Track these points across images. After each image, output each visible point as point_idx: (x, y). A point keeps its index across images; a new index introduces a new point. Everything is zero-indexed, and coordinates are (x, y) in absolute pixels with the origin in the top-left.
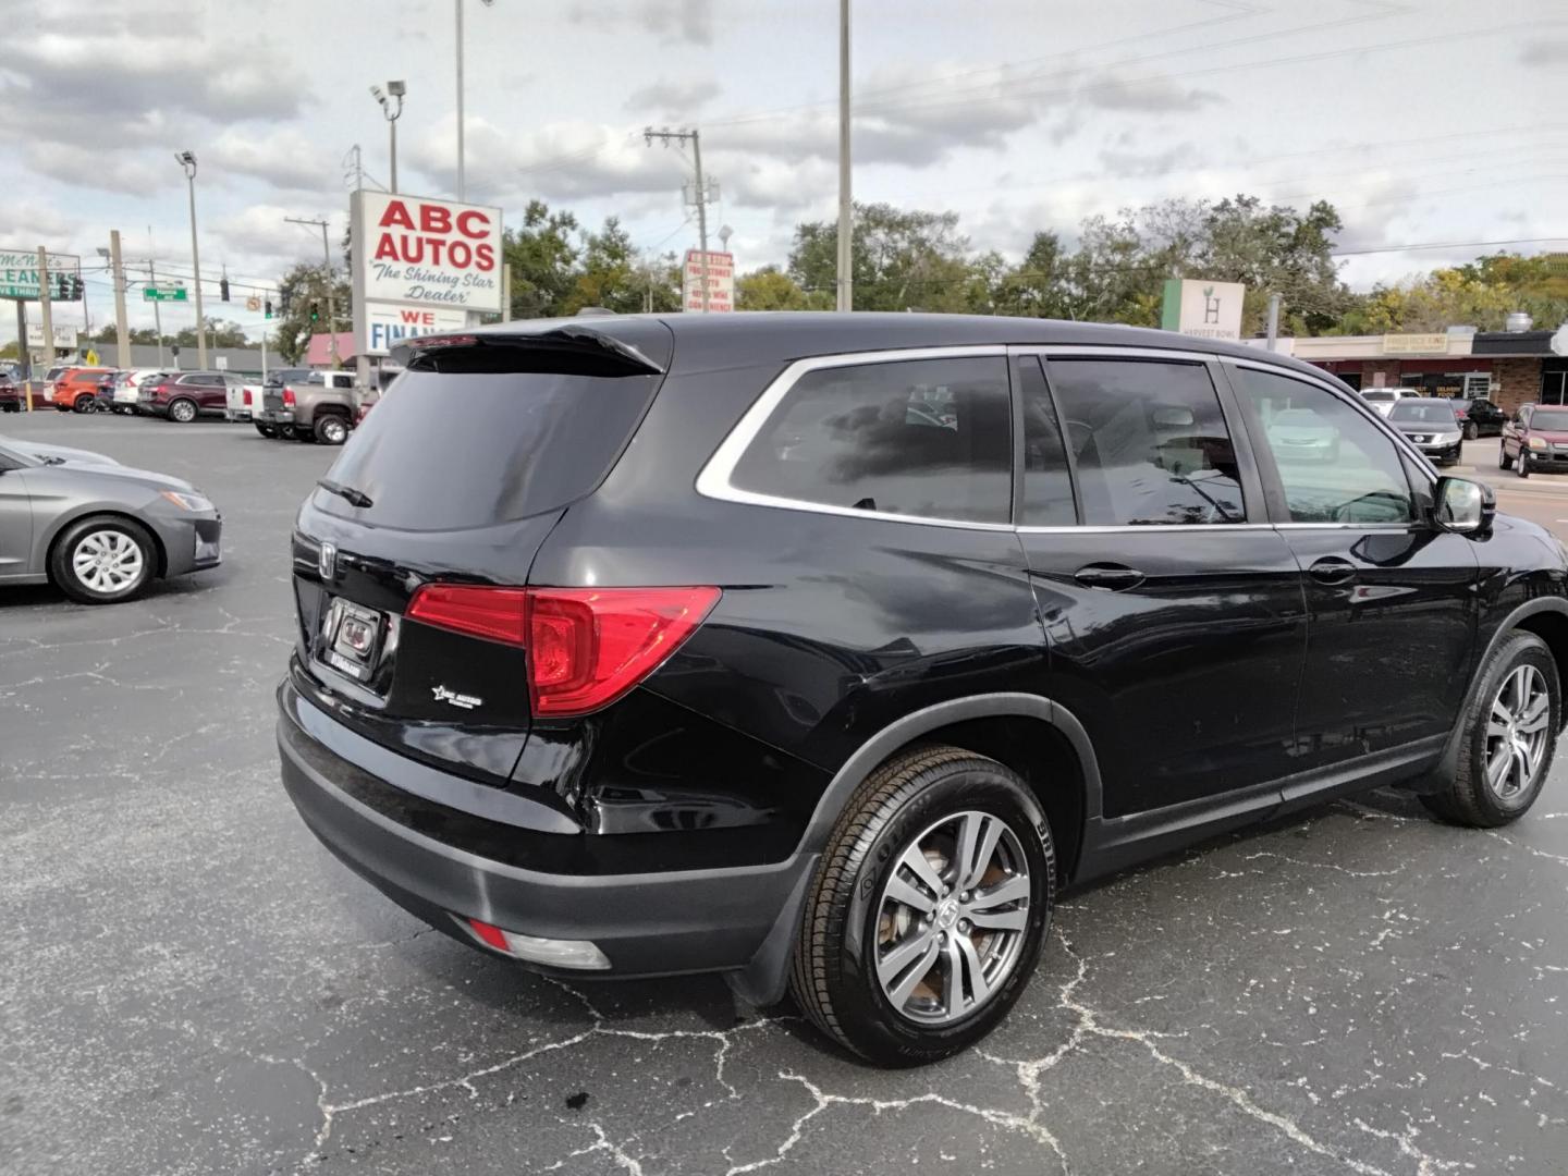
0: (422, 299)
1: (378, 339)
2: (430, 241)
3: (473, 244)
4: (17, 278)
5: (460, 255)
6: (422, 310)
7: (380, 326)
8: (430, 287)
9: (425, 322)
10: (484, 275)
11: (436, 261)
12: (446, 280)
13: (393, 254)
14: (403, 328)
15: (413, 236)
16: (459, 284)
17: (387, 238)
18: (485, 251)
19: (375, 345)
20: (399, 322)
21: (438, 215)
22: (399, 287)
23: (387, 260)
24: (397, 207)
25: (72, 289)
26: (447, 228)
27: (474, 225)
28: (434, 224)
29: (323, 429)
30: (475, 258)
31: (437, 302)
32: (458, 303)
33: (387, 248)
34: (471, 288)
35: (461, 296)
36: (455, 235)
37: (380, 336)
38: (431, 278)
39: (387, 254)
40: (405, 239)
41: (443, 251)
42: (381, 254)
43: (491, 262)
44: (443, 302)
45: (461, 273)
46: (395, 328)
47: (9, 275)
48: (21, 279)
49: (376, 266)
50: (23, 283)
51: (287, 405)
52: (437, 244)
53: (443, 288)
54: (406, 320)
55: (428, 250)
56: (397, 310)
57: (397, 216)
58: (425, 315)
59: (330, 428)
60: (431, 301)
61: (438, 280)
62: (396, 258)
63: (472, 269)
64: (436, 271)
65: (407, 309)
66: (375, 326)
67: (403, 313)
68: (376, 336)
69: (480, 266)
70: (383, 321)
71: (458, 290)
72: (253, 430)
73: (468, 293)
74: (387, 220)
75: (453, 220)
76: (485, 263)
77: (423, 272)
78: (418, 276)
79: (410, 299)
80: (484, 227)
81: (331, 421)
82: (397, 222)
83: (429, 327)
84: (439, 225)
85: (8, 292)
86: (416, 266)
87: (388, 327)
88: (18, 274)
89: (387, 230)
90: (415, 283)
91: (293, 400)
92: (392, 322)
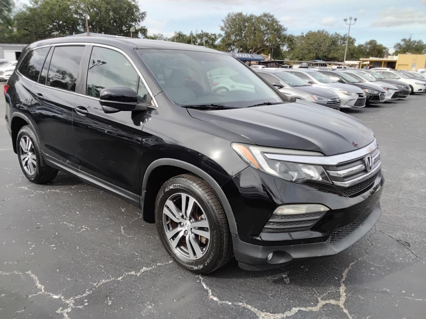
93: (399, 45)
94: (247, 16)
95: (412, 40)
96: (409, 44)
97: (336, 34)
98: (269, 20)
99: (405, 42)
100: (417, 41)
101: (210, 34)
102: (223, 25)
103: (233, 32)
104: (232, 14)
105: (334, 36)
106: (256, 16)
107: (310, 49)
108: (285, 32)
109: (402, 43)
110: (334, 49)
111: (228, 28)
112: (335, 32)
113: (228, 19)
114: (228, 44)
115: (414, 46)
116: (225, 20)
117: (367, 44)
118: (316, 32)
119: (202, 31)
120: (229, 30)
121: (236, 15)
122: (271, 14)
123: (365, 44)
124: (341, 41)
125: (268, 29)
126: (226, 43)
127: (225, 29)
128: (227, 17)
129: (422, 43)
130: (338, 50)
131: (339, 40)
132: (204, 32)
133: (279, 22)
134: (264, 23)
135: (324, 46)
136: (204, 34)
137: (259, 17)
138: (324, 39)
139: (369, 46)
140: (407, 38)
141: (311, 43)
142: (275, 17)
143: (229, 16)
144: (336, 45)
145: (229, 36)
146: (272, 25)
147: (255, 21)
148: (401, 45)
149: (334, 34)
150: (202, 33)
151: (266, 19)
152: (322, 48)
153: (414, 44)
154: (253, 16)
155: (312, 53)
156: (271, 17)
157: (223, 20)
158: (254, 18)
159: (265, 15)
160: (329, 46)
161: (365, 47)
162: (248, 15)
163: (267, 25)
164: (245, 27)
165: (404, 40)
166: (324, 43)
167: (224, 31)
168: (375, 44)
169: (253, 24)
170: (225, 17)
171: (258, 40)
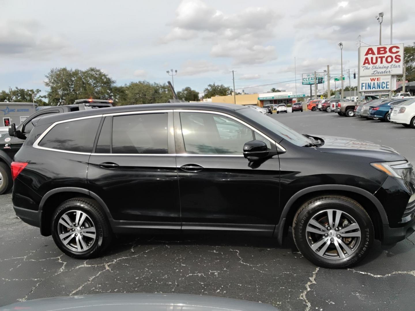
0: (377, 74)
1: (363, 87)
2: (380, 57)
3: (394, 56)
4: (310, 80)
5: (389, 59)
6: (377, 77)
7: (364, 83)
8: (379, 70)
9: (377, 80)
10: (397, 64)
11: (382, 62)
12: (385, 67)
13: (369, 63)
14: (371, 83)
15: (374, 57)
16: (389, 68)
17: (367, 59)
18: (398, 57)
19: (362, 89)
20: (370, 81)
21: (383, 49)
22: (370, 72)
23: (367, 65)
24: (370, 49)
25: (321, 81)
26: (385, 52)
27: (394, 50)
28: (381, 52)
29: (348, 112)
30: (394, 59)
31: (382, 74)
32: (388, 73)
33: (367, 62)
34: (393, 69)
35: (389, 71)
36: (388, 54)
37: (364, 86)
38: (380, 68)
39: (367, 63)
40: (372, 58)
41: (384, 59)
42: (365, 63)
43: (400, 60)
44: (383, 74)
45: (390, 65)
46: (368, 83)
47: (309, 79)
48: (311, 80)
49: (363, 67)
50: (312, 81)
51: (339, 107)
52: (381, 58)
53: (383, 70)
54: (372, 81)
55: (379, 60)
56: (369, 78)
57: (370, 52)
58: (378, 79)
59: (350, 112)
60: (380, 74)
61: (382, 68)
62: (369, 64)
63: (393, 63)
64: (381, 65)
65: (372, 78)
66: (362, 84)
67: (371, 79)
68: (362, 86)
69: (396, 61)
70: (365, 82)
71: (388, 70)
72: (337, 114)
73: (392, 70)
74: (367, 54)
75: (387, 50)
76: (398, 60)
77: (377, 67)
78: (376, 68)
79: (373, 75)
80: (398, 50)
81: (350, 111)
82: (370, 54)
83: (379, 82)
84: (383, 52)
85: (308, 83)
86: (375, 65)
87: (366, 83)
88: (310, 79)
89: (366, 57)
90: (375, 70)
91: (340, 106)
92: (367, 82)
93: (207, 89)
94: (72, 71)
95: (216, 85)
96: (214, 88)
97: (155, 83)
98: (97, 74)
99: (211, 86)
100: (219, 85)
101: (26, 90)
102: (47, 80)
103: (60, 87)
104: (55, 70)
105: (153, 85)
106: (82, 71)
107: (136, 98)
108: (114, 84)
109: (209, 88)
110: (158, 97)
111: (53, 83)
112: (154, 82)
113: (51, 75)
114: (56, 99)
115: (219, 90)
116: (48, 76)
117: (183, 90)
118: (138, 82)
119: (17, 88)
120: (55, 86)
121: (60, 71)
122: (98, 68)
123: (182, 91)
124: (162, 90)
125: (97, 82)
126: (54, 98)
127: (51, 84)
128: (51, 73)
129: (224, 86)
130: (161, 97)
131: (160, 89)
132: (19, 89)
133: (107, 75)
134: (92, 76)
135: (149, 95)
136: (20, 90)
137: (86, 71)
138: (147, 89)
139: (186, 92)
140: (212, 84)
141: (136, 93)
142: (102, 71)
143: (52, 72)
144: (159, 93)
145: (56, 91)
146: (101, 78)
147: (82, 76)
148: (209, 90)
149: (153, 83)
150: (17, 90)
151: (93, 73)
152: (147, 97)
153: (218, 88)
154: (78, 71)
155: (139, 101)
156: (98, 71)
157: (46, 76)
158: (79, 73)
159: (92, 70)
160: (153, 95)
161: (183, 94)
162: (74, 70)
163: (95, 79)
164: (72, 81)
165: (210, 85)
166: (148, 92)
167: (50, 86)
168: (190, 90)
169: (80, 78)
170: (48, 73)
171: (90, 93)
